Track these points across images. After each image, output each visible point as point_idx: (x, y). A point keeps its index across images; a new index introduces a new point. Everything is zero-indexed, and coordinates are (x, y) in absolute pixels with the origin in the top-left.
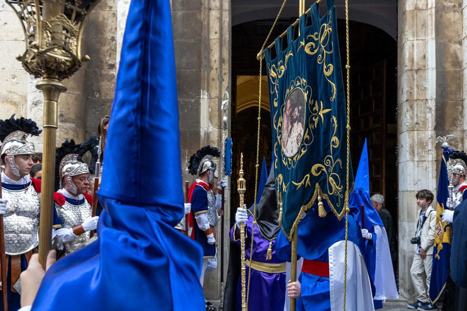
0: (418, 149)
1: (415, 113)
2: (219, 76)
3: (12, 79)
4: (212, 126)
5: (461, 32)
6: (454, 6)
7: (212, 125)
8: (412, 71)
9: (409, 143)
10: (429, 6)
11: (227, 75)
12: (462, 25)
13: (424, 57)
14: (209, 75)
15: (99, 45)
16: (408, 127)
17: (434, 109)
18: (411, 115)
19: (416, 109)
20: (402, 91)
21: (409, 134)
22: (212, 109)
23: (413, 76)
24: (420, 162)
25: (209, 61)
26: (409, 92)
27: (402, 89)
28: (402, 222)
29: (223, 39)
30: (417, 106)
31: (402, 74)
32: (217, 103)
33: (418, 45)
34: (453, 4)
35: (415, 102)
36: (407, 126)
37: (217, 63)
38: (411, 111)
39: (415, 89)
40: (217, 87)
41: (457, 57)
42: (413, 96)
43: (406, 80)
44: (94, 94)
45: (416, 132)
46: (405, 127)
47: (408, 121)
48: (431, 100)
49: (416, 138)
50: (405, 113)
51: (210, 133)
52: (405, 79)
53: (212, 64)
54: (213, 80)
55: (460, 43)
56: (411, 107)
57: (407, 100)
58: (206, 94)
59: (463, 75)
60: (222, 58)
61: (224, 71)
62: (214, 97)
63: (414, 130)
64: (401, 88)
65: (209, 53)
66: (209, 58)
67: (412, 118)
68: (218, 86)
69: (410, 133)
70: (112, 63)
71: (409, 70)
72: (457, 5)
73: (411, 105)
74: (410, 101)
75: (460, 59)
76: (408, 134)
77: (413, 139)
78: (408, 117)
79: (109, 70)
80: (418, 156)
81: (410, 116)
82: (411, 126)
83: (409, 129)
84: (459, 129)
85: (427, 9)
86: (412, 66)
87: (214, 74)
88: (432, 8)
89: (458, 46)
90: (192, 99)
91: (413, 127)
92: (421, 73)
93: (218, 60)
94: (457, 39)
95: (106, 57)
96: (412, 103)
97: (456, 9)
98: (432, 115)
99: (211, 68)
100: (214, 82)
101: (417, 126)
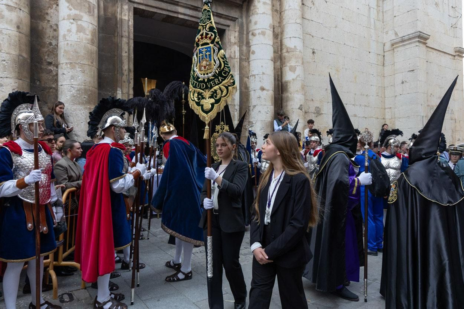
2: (127, 80)
5: (248, 73)
6: (245, 59)
10: (236, 57)
11: (133, 80)
12: (249, 69)
14: (121, 78)
15: (40, 47)
17: (238, 110)
25: (122, 69)
29: (130, 57)
32: (127, 97)
34: (245, 58)
37: (127, 71)
41: (246, 85)
44: (35, 82)
48: (237, 105)
53: (124, 72)
54: (124, 82)
55: (248, 78)
58: (120, 90)
59: (249, 94)
60: (130, 69)
61: (130, 77)
62: (125, 93)
65: (122, 65)
66: (122, 67)
68: (127, 86)
70: (50, 61)
72: (247, 58)
79: (47, 66)
84: (247, 121)
85: (235, 58)
87: (125, 78)
88: (237, 58)
89: (247, 79)
90: (110, 92)
93: (127, 70)
94: (246, 76)
95: (45, 56)
97: (246, 60)
98: (238, 113)
99: (123, 74)
100: (125, 83)
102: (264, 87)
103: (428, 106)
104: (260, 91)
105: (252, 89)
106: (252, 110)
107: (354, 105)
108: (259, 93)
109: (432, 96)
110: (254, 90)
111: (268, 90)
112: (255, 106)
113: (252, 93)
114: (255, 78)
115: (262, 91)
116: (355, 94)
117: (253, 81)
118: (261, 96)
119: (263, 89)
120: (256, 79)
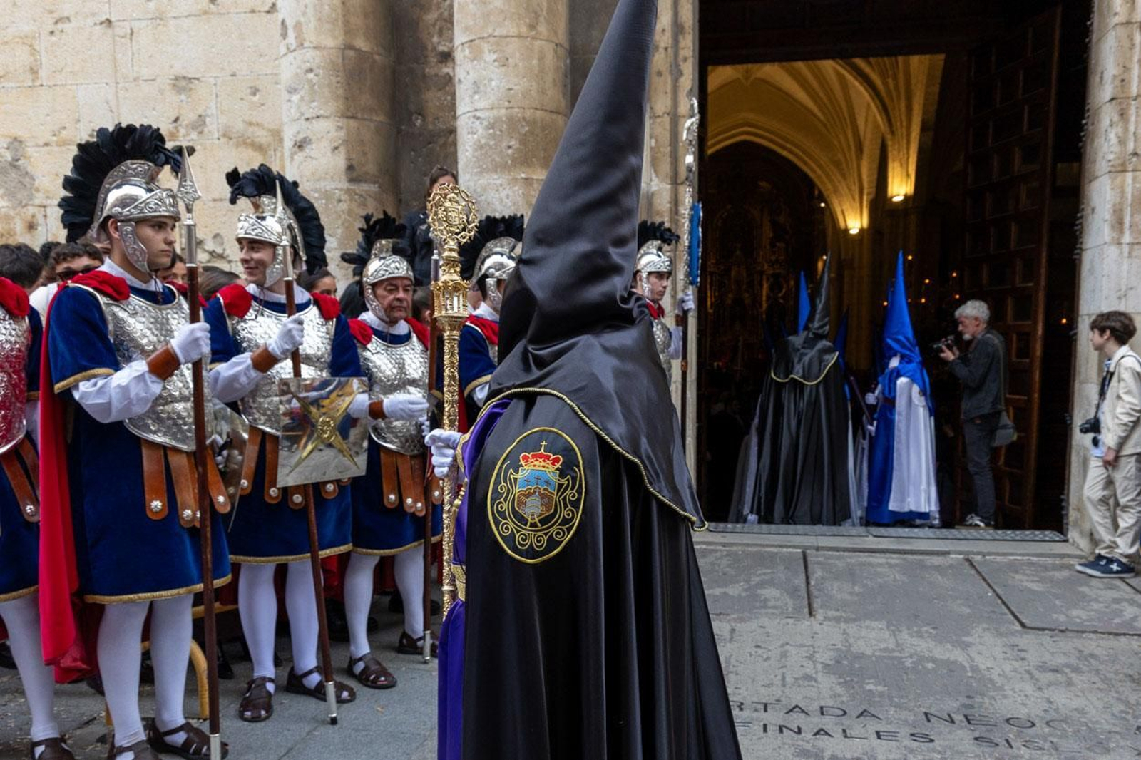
0: (1132, 216)
1: (1132, 129)
2: (671, 66)
3: (251, 97)
4: (657, 179)
7: (657, 176)
8: (1130, 26)
9: (1112, 203)
11: (690, 62)
15: (418, 9)
16: (1111, 164)
18: (1120, 135)
19: (1133, 119)
20: (1102, 78)
21: (1113, 179)
22: (657, 141)
23: (1132, 39)
24: (1136, 247)
26: (1120, 78)
27: (1102, 73)
28: (1084, 385)
30: (1137, 112)
31: (1105, 35)
32: (668, 127)
35: (1133, 103)
36: (1110, 161)
37: (668, 34)
38: (1120, 124)
39: (1135, 70)
40: (668, 90)
42: (1129, 88)
43: (1113, 50)
44: (410, 119)
45: (1129, 176)
46: (1104, 164)
47: (1112, 149)
49: (1129, 190)
50: (1106, 131)
51: (653, 194)
52: (1111, 48)
54: (660, 74)
56: (1123, 115)
57: (1112, 99)
60: (679, 22)
61: (682, 53)
62: (661, 114)
63: (1125, 171)
64: (1100, 69)
67: (1122, 142)
68: (669, 88)
69: (1115, 178)
70: (446, 49)
71: (1123, 24)
73: (1122, 109)
74: (1119, 100)
76: (1110, 181)
77: (1123, 192)
78: (1114, 140)
79: (440, 65)
80: (1132, 233)
81: (1119, 137)
82: (1120, 162)
83: (1113, 169)
86: (1130, 14)
87: (660, 60)
91: (1123, 164)
93: (669, 29)
95: (433, 36)
96: (1124, 106)
100: (661, 79)
101: (1135, 159)
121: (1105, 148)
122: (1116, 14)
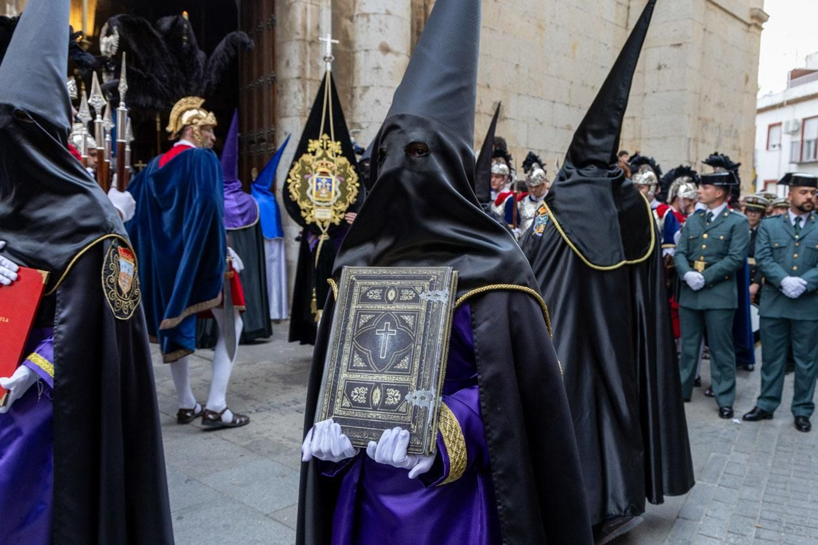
5: (351, 6)
8: (305, 42)
13: (318, 28)
20: (288, 63)
23: (306, 49)
31: (288, 41)
33: (312, 10)
35: (308, 82)
36: (299, 110)
39: (308, 66)
41: (347, 36)
43: (297, 52)
46: (294, 110)
47: (299, 104)
50: (295, 93)
55: (351, 19)
56: (304, 87)
57: (299, 78)
59: (354, 59)
64: (285, 58)
67: (304, 101)
71: (300, 40)
74: (302, 79)
75: (351, 38)
76: (299, 120)
78: (301, 100)
82: (302, 111)
83: (300, 115)
86: (304, 36)
89: (349, 22)
91: (304, 113)
92: (314, 46)
94: (347, 13)
96: (304, 83)
102: (387, 45)
103: (699, 119)
104: (379, 53)
105: (360, 46)
106: (361, 96)
107: (568, 105)
108: (377, 57)
109: (707, 100)
110: (367, 50)
111: (397, 54)
112: (366, 88)
113: (360, 57)
114: (369, 21)
115: (385, 55)
116: (572, 82)
117: (364, 28)
118: (382, 65)
119: (385, 49)
120: (370, 24)
121: (295, 102)
122: (298, 34)
